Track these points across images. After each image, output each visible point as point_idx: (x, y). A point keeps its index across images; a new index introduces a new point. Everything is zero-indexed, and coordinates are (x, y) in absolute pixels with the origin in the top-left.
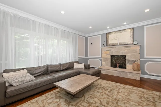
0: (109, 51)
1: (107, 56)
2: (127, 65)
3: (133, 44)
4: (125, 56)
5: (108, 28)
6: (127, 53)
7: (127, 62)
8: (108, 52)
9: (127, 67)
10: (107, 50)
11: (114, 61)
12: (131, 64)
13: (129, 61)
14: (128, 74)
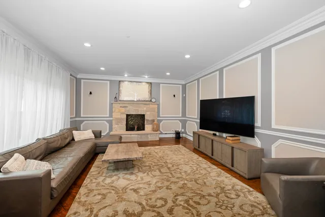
0: (124, 108)
1: (122, 115)
2: (146, 126)
3: (151, 101)
4: (144, 115)
5: (126, 75)
6: (146, 111)
7: (145, 122)
8: (123, 110)
9: (146, 128)
10: (121, 107)
11: (131, 123)
12: (150, 124)
13: (148, 120)
14: (149, 135)
